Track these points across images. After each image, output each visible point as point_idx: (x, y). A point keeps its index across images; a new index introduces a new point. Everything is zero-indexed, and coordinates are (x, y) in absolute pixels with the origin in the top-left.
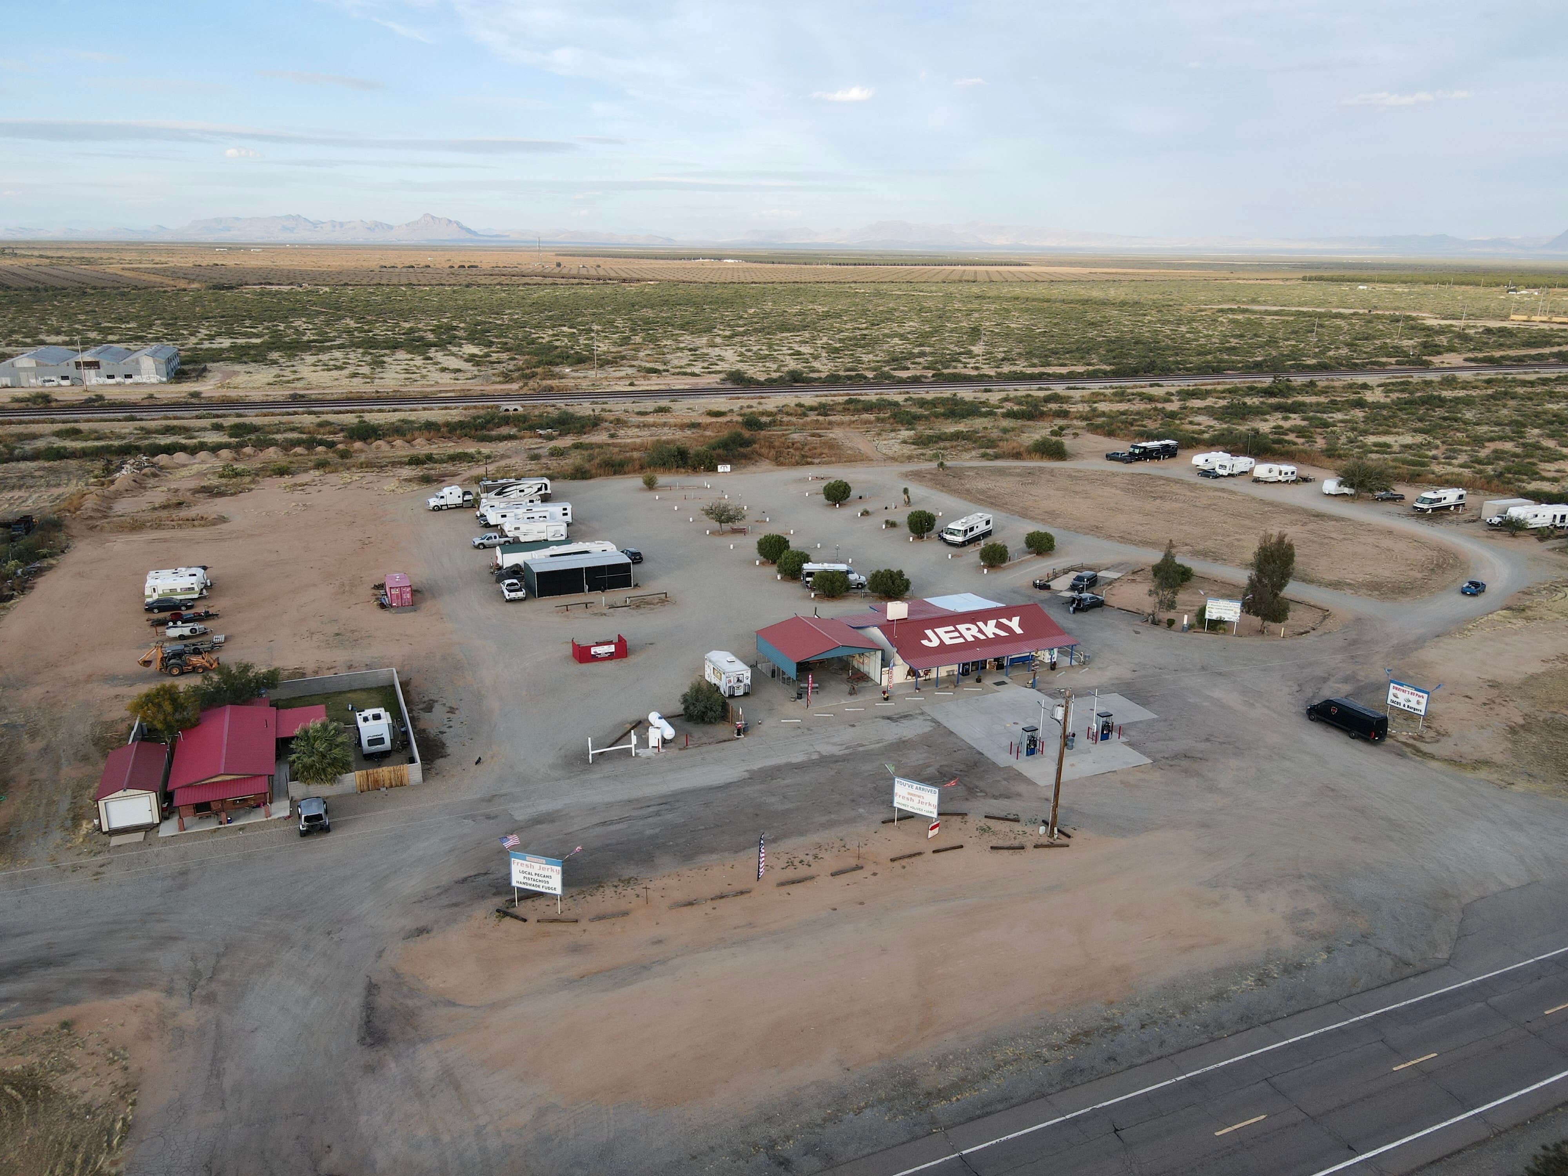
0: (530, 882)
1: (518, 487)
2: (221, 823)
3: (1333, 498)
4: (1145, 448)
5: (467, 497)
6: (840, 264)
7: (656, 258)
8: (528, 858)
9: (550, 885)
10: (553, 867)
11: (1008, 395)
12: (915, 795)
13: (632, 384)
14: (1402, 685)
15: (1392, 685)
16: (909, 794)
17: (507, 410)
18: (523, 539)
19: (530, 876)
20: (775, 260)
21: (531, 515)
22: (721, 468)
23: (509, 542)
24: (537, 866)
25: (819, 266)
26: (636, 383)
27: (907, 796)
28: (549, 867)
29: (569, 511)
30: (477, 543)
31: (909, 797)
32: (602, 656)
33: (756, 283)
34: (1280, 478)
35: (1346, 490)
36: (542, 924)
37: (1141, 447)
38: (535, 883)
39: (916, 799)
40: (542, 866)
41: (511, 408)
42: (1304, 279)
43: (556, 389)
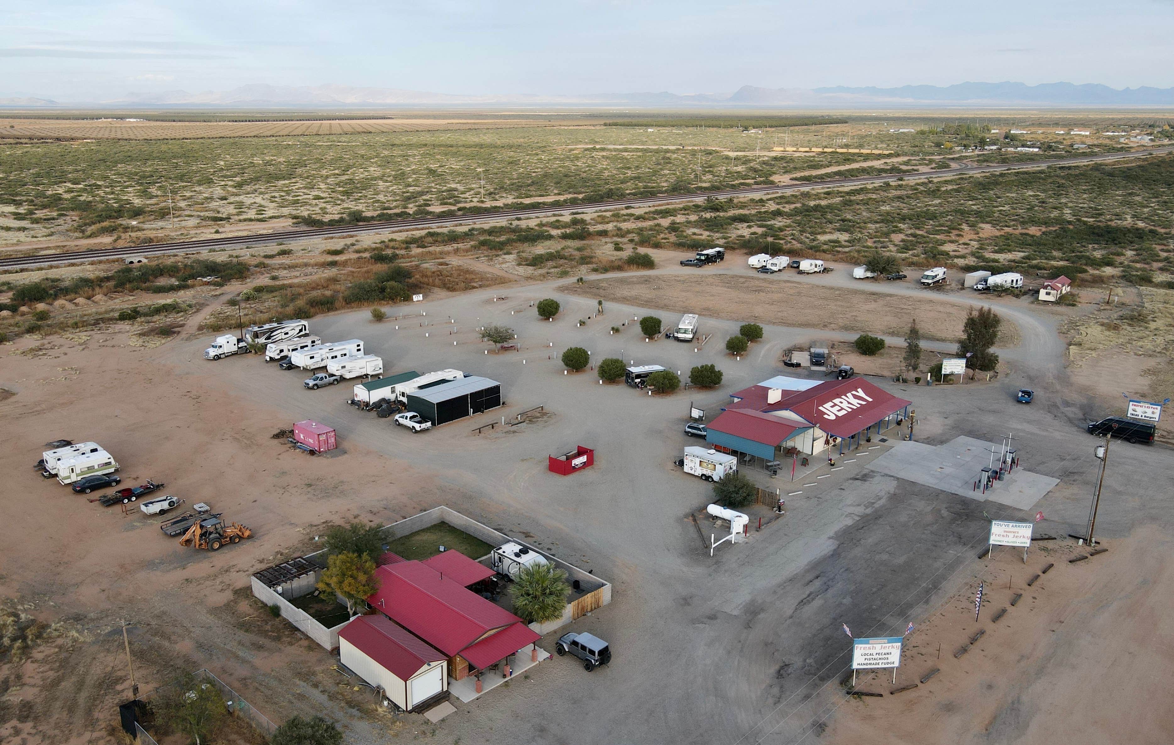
0: (871, 662)
1: (283, 330)
2: (504, 676)
3: (861, 281)
4: (707, 255)
5: (242, 344)
6: (236, 121)
7: (57, 119)
8: (871, 642)
9: (889, 661)
10: (894, 644)
11: (541, 221)
12: (1010, 532)
13: (217, 232)
14: (1139, 402)
15: (1131, 403)
16: (1005, 531)
17: (132, 262)
18: (348, 376)
19: (871, 657)
20: (176, 119)
21: (334, 354)
22: (416, 298)
23: (336, 380)
24: (878, 646)
25: (220, 123)
26: (220, 230)
27: (1003, 533)
28: (890, 645)
29: (361, 347)
30: (311, 385)
31: (1005, 534)
32: (579, 466)
33: (187, 139)
34: (816, 270)
35: (869, 274)
36: (896, 695)
37: (705, 255)
38: (875, 662)
39: (1011, 535)
40: (884, 645)
41: (135, 260)
42: (605, 125)
43: (155, 240)
